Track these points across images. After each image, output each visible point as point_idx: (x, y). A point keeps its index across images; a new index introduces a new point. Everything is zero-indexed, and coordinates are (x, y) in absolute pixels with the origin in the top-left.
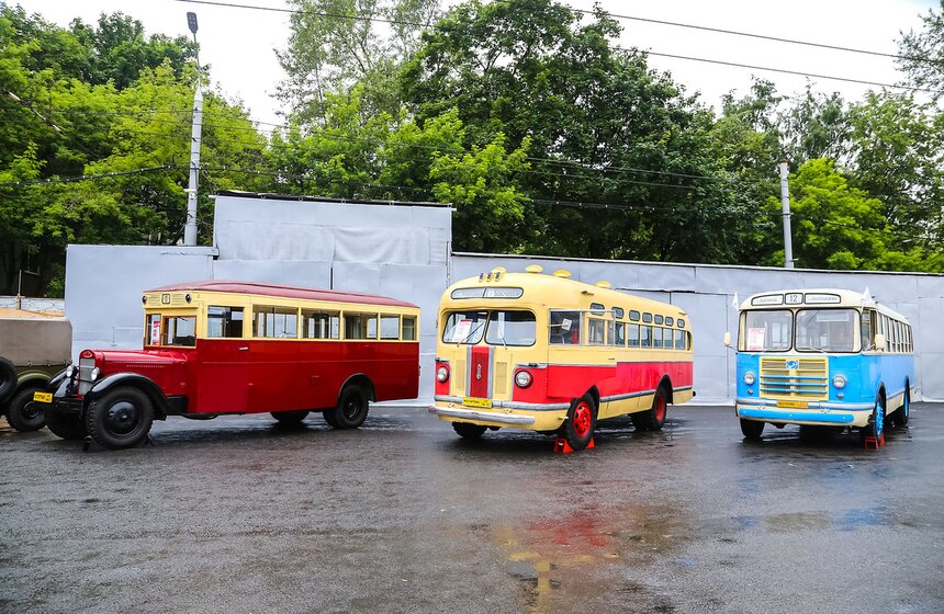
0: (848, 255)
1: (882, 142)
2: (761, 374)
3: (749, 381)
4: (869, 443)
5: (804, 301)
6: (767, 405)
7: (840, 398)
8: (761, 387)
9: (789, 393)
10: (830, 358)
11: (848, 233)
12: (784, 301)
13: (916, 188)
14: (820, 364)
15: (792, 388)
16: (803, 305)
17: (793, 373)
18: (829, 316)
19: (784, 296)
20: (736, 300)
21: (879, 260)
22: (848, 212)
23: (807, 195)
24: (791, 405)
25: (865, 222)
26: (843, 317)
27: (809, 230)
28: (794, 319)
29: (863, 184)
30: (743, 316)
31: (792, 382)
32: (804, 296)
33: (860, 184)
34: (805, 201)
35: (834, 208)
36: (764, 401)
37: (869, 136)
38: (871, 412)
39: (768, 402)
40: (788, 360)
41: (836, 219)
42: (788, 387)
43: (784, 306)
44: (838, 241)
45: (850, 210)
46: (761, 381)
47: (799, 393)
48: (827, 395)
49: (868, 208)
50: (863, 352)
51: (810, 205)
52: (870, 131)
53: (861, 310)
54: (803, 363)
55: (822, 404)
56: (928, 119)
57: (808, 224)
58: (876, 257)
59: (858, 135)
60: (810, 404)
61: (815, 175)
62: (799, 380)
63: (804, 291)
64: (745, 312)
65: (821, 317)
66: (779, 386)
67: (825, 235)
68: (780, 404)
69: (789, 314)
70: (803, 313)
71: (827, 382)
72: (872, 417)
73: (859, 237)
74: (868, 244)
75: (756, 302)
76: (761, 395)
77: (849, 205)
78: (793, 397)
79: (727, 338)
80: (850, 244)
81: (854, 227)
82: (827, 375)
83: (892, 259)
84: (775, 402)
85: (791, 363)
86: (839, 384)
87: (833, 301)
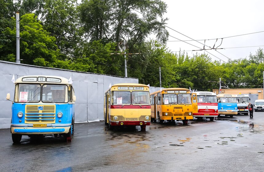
0: (43, 60)
1: (56, 12)
2: (26, 113)
3: (20, 116)
4: (68, 140)
5: (46, 80)
6: (28, 126)
7: (60, 122)
8: (26, 119)
9: (38, 121)
10: (56, 105)
11: (43, 50)
12: (37, 80)
13: (68, 35)
14: (52, 108)
15: (40, 119)
16: (46, 82)
17: (40, 112)
18: (56, 87)
19: (38, 78)
20: (13, 78)
21: (54, 64)
22: (43, 41)
23: (26, 30)
24: (39, 126)
25: (49, 46)
26: (62, 88)
27: (26, 46)
28: (42, 88)
29: (48, 29)
30: (17, 86)
31: (40, 116)
32: (46, 78)
33: (47, 28)
34: (25, 33)
35: (37, 38)
36: (27, 125)
37: (52, 8)
38: (70, 127)
39: (29, 125)
40: (39, 106)
41: (38, 43)
42: (38, 118)
43: (37, 82)
44: (38, 53)
45: (43, 40)
46: (26, 116)
47: (43, 121)
48: (55, 121)
49: (51, 40)
50: (69, 103)
51: (27, 35)
52: (53, 7)
53: (68, 86)
54: (46, 108)
55: (53, 125)
56: (75, 7)
57: (26, 43)
58: (53, 62)
59: (47, 7)
60: (48, 125)
61: (29, 21)
62: (43, 115)
63: (46, 76)
64: (18, 84)
65: (52, 88)
66: (34, 118)
67: (33, 49)
68: (35, 126)
69: (39, 86)
70: (46, 86)
71: (55, 116)
72: (70, 129)
73: (47, 52)
74: (50, 56)
75: (24, 80)
76: (26, 122)
77: (43, 38)
78: (40, 123)
79: (8, 96)
80: (43, 55)
81: (45, 48)
82: (55, 113)
83: (59, 63)
84: (32, 125)
85: (40, 107)
86: (60, 116)
87: (58, 82)
